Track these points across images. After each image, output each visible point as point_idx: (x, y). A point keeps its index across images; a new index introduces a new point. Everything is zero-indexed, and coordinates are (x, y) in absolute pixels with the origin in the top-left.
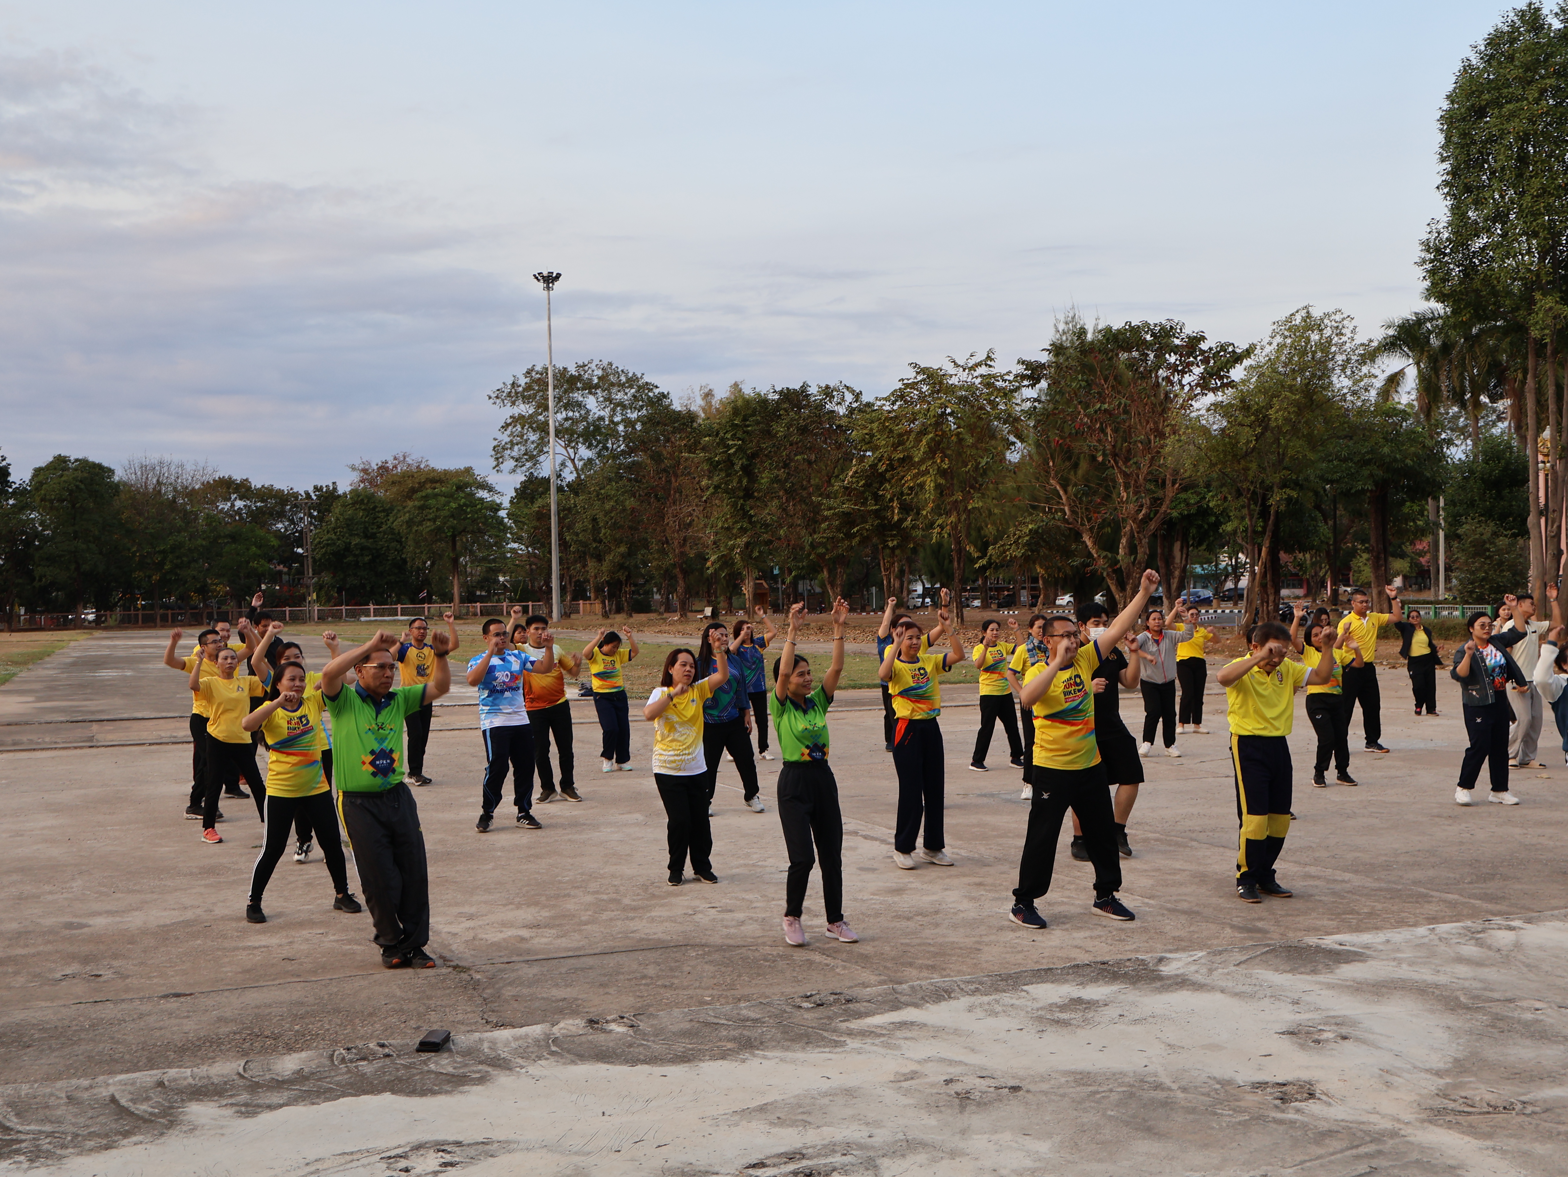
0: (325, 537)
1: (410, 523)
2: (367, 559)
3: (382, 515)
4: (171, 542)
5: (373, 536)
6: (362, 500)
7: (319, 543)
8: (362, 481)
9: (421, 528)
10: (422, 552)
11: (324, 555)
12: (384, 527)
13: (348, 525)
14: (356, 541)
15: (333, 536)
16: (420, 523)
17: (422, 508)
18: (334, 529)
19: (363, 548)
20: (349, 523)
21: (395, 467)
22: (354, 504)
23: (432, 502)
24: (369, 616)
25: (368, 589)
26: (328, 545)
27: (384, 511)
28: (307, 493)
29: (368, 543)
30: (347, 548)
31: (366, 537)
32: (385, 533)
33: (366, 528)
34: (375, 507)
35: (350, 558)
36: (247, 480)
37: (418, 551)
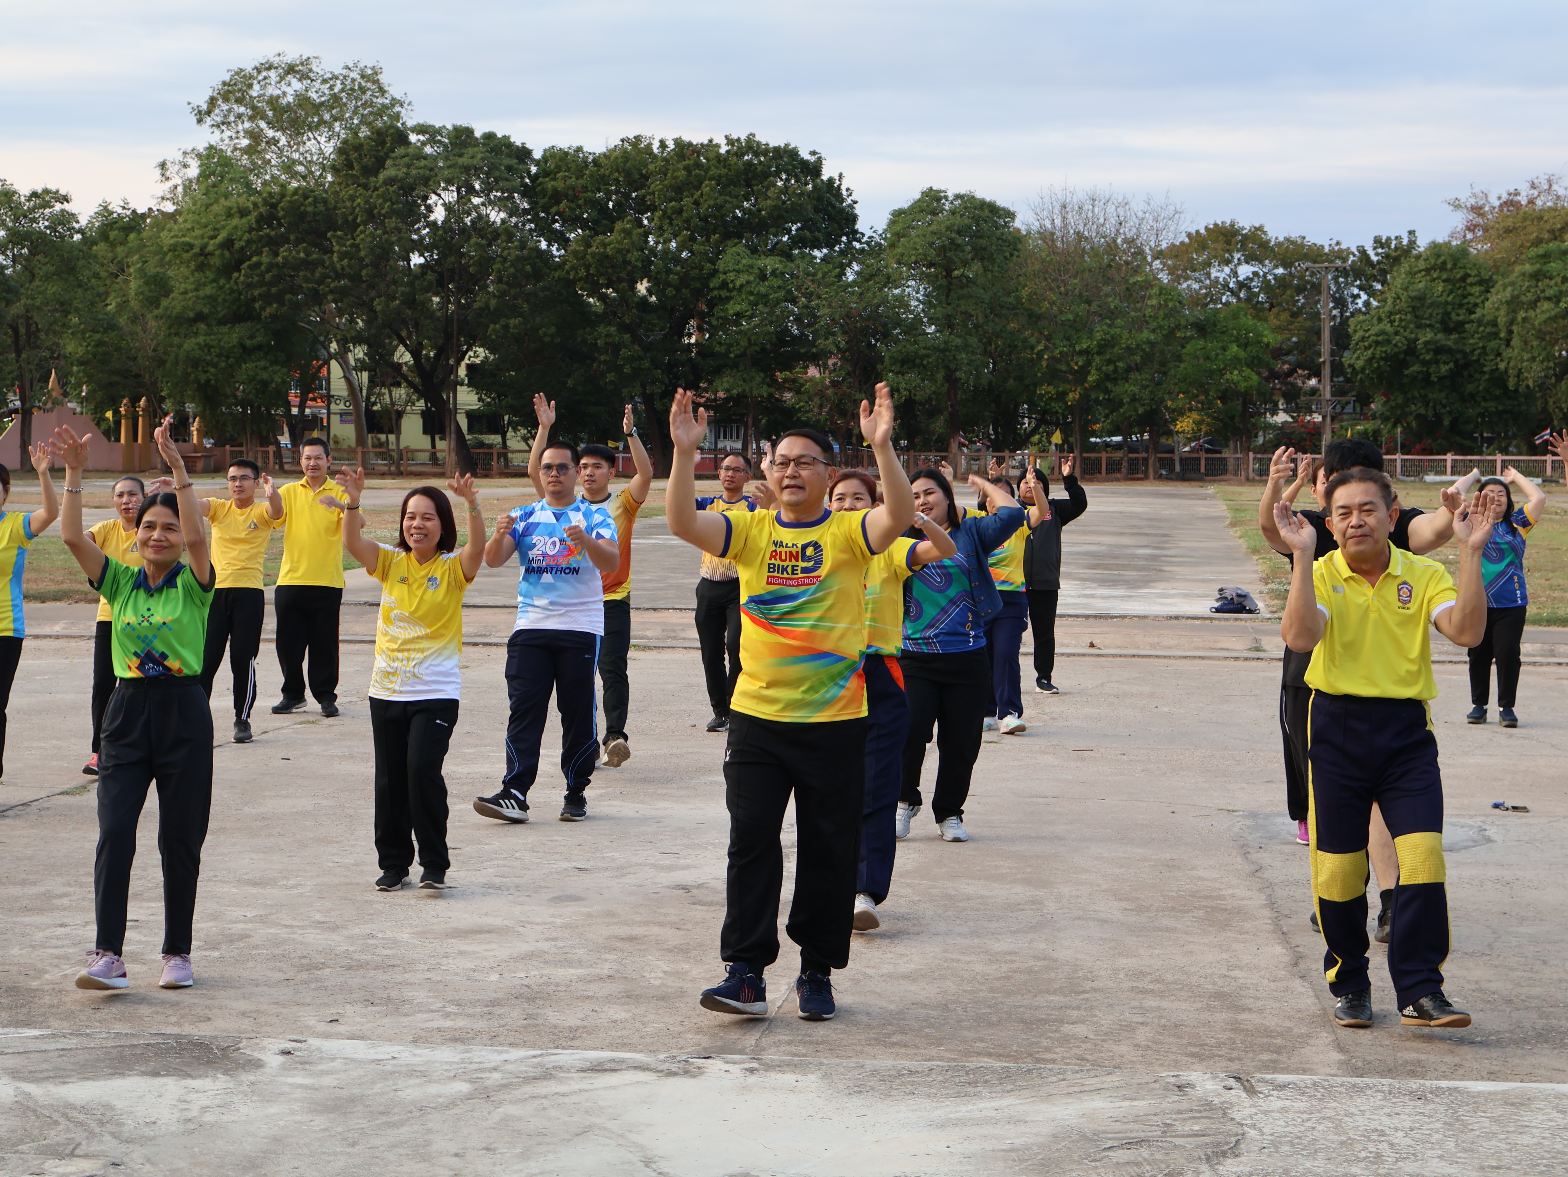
0: (1375, 329)
1: (1514, 304)
2: (1444, 369)
3: (1476, 290)
4: (1098, 336)
5: (1459, 327)
6: (1444, 263)
7: (1363, 339)
8: (1471, 228)
9: (1532, 313)
10: (1533, 359)
11: (1370, 360)
12: (1479, 312)
13: (1414, 309)
14: (1426, 336)
15: (1388, 328)
16: (1533, 305)
17: (1537, 276)
18: (1391, 314)
19: (1439, 350)
20: (1418, 303)
21: (1531, 202)
22: (1428, 271)
23: (1554, 266)
24: (1444, 473)
25: (1446, 423)
26: (1377, 343)
27: (1480, 283)
28: (1363, 252)
29: (1450, 341)
30: (1411, 350)
31: (1447, 329)
32: (1480, 322)
33: (1448, 314)
34: (1467, 276)
35: (1416, 368)
36: (1260, 228)
37: (1526, 356)
